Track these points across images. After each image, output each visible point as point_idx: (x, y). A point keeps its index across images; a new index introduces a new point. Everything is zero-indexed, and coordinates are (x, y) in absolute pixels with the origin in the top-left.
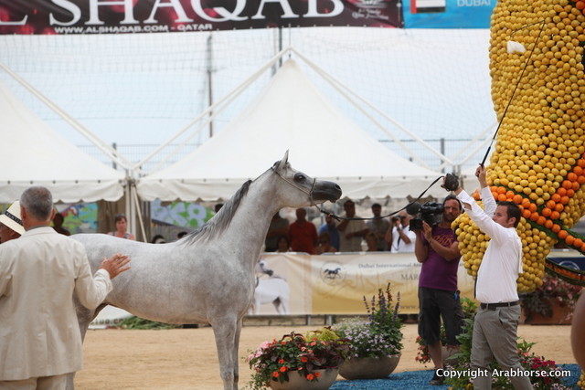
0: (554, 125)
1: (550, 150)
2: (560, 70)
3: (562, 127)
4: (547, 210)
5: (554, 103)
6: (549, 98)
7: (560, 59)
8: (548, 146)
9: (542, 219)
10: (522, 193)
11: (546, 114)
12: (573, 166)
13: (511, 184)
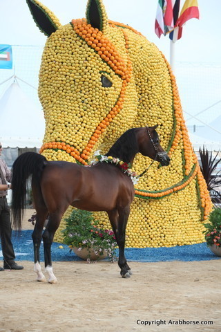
0: (85, 112)
1: (84, 125)
2: (90, 85)
3: (90, 113)
4: (84, 155)
5: (86, 101)
6: (83, 99)
7: (90, 79)
8: (82, 123)
9: (81, 159)
10: (73, 146)
11: (81, 106)
12: (94, 133)
13: (68, 141)
